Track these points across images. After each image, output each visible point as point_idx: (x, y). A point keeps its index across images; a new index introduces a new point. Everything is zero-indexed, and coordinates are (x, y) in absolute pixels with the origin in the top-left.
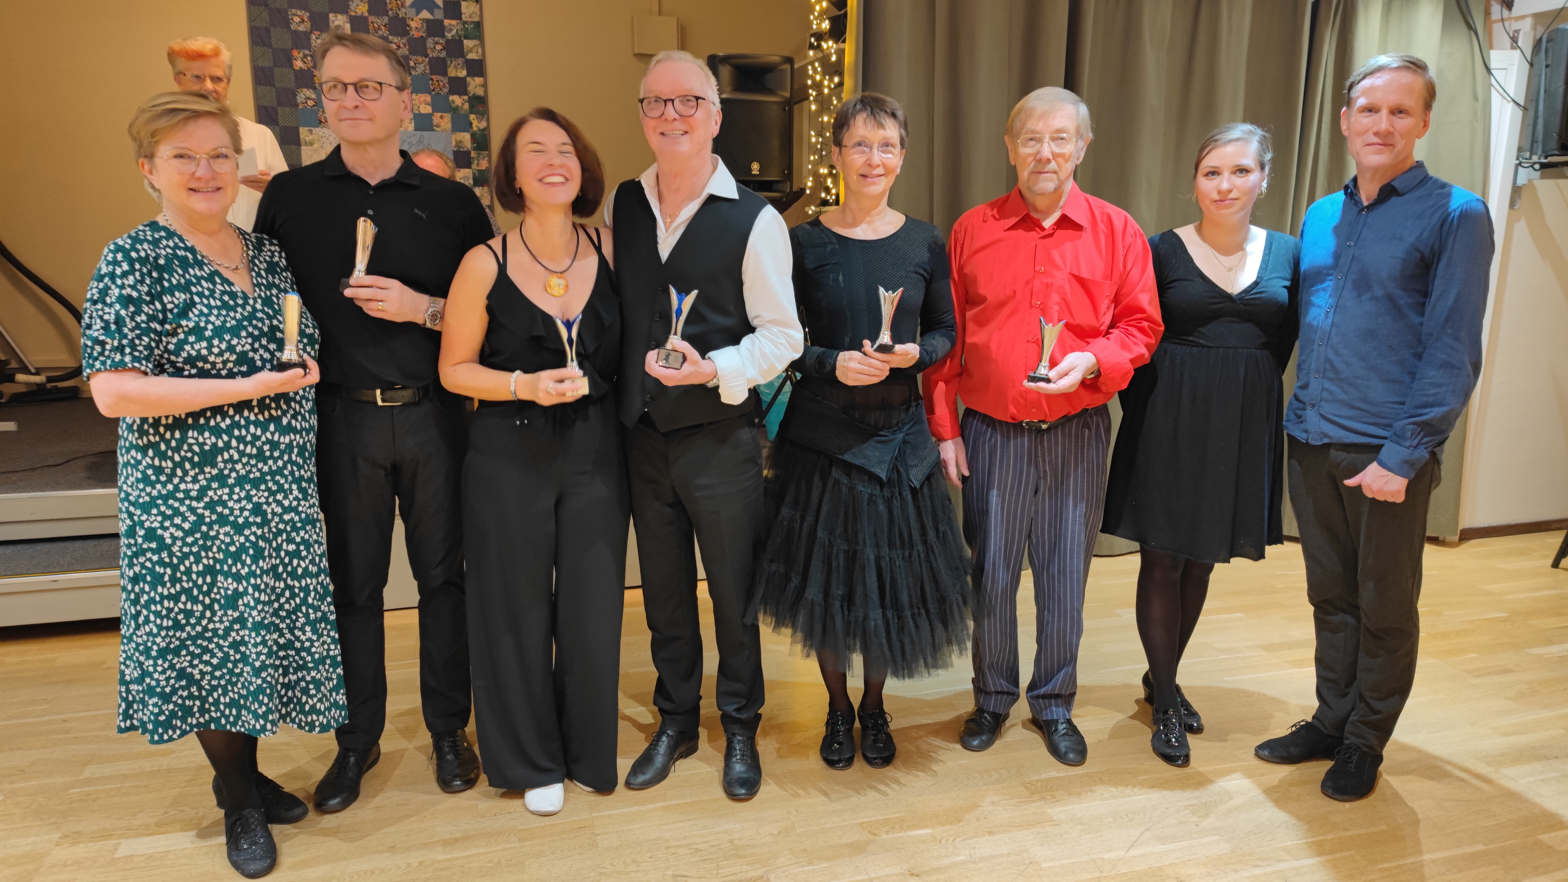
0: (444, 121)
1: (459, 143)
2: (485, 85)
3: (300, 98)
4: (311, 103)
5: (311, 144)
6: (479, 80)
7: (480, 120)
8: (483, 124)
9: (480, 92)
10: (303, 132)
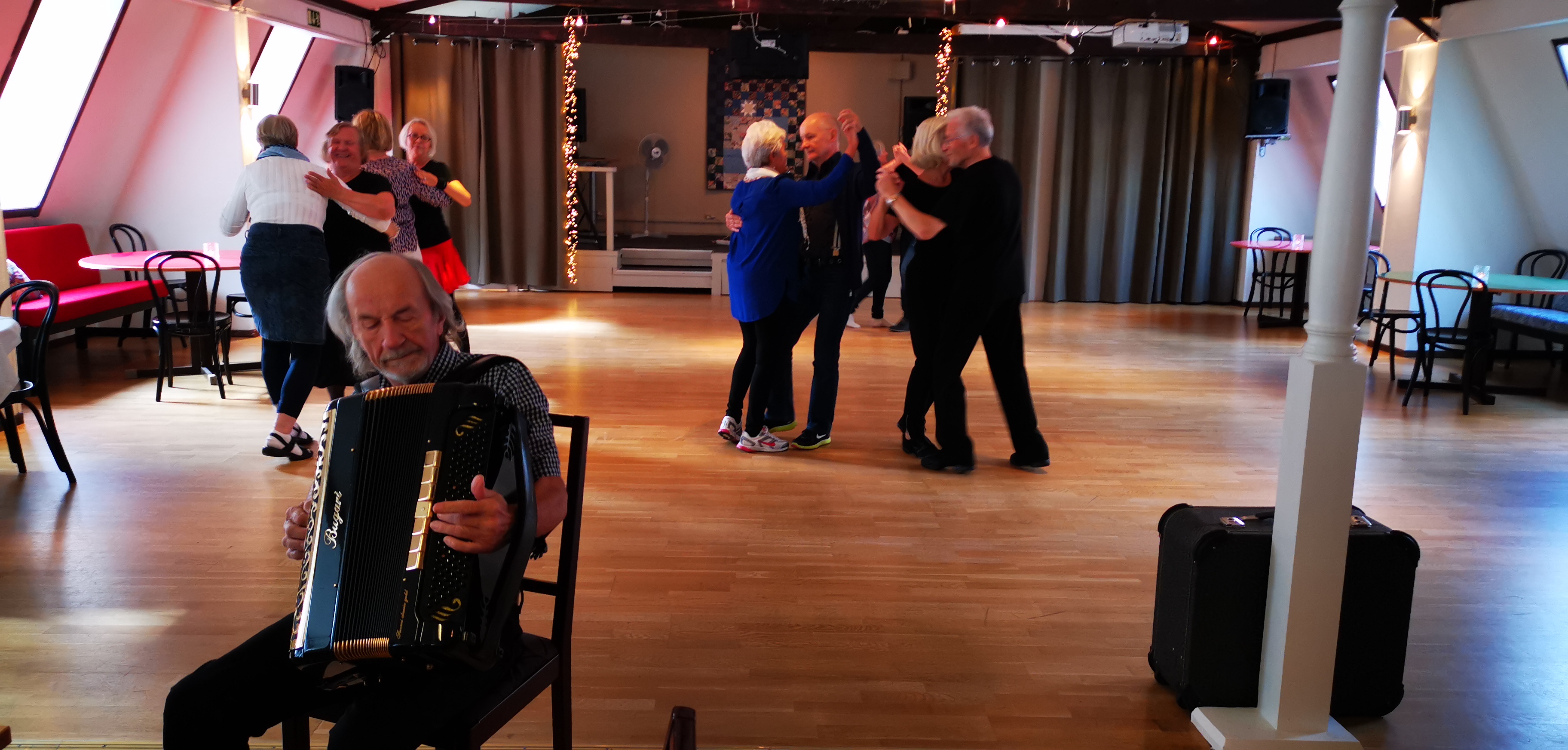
0: (785, 112)
1: (791, 122)
2: (805, 95)
3: (726, 103)
4: (730, 105)
5: (728, 123)
6: (802, 93)
7: (802, 111)
8: (803, 113)
9: (803, 99)
10: (726, 117)
